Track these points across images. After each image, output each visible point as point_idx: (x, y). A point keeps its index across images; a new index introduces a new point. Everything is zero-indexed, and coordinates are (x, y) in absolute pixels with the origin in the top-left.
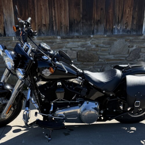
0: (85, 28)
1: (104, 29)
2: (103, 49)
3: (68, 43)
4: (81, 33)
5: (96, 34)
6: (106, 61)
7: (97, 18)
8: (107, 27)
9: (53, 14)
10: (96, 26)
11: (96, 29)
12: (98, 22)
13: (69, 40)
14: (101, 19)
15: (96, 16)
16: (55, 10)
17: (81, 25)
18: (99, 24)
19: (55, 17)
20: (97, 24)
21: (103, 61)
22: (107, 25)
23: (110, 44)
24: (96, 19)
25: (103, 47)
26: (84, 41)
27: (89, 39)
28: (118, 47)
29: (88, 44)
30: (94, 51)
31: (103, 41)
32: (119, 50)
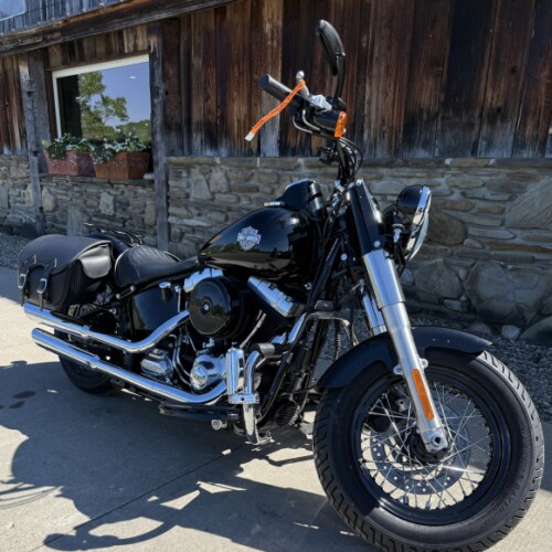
1: (512, 138)
3: (380, 178)
4: (437, 150)
5: (483, 155)
6: (487, 247)
7: (494, 102)
8: (524, 131)
9: (367, 97)
10: (485, 129)
11: (484, 139)
12: (497, 115)
14: (506, 103)
15: (489, 95)
16: (371, 84)
18: (499, 123)
19: (369, 103)
20: (492, 122)
21: (478, 245)
22: (525, 126)
23: (511, 190)
24: (491, 105)
25: (483, 199)
26: (424, 175)
27: (441, 171)
28: (537, 204)
29: (439, 185)
30: (452, 209)
31: (488, 178)
32: (539, 214)
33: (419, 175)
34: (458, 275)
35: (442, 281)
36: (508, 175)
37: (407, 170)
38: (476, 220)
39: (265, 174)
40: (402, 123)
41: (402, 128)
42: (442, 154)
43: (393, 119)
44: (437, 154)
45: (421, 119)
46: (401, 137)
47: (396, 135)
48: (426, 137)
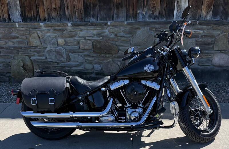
0: (102, 13)
1: (126, 14)
2: (123, 39)
3: (81, 30)
4: (99, 18)
5: (116, 21)
8: (129, 12)
10: (116, 11)
11: (116, 14)
12: (119, 6)
13: (82, 27)
14: (122, 1)
17: (98, 9)
18: (120, 8)
20: (118, 8)
21: (123, 53)
22: (129, 10)
23: (132, 32)
24: (116, 2)
25: (123, 36)
26: (100, 29)
27: (106, 27)
28: (141, 37)
29: (106, 32)
30: (113, 41)
31: (123, 29)
32: (142, 41)
33: (98, 29)
34: (117, 64)
35: (113, 67)
36: (131, 28)
37: (92, 27)
38: (122, 44)
39: (21, 30)
40: (83, 8)
41: (83, 10)
42: (101, 20)
43: (78, 6)
44: (99, 20)
45: (90, 6)
46: (83, 13)
47: (81, 13)
48: (93, 13)
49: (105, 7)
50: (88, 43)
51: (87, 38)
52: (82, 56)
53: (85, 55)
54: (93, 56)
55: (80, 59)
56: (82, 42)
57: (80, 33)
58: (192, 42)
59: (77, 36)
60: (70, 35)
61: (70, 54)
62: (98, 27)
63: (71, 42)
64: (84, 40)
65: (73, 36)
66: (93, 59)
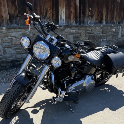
0: (21, 21)
13: (12, 30)
17: (19, 19)
40: (9, 17)
41: (9, 19)
42: (21, 25)
43: (5, 16)
44: (19, 25)
45: (13, 16)
46: (9, 21)
47: (7, 21)
48: (16, 21)
49: (22, 17)
50: (18, 40)
51: (17, 37)
52: (14, 49)
53: (16, 49)
54: (21, 49)
55: (13, 52)
56: (14, 39)
57: (12, 34)
58: (72, 37)
59: (10, 36)
60: (5, 35)
61: (6, 49)
62: (22, 29)
63: (6, 40)
64: (15, 39)
65: (7, 36)
66: (22, 51)
